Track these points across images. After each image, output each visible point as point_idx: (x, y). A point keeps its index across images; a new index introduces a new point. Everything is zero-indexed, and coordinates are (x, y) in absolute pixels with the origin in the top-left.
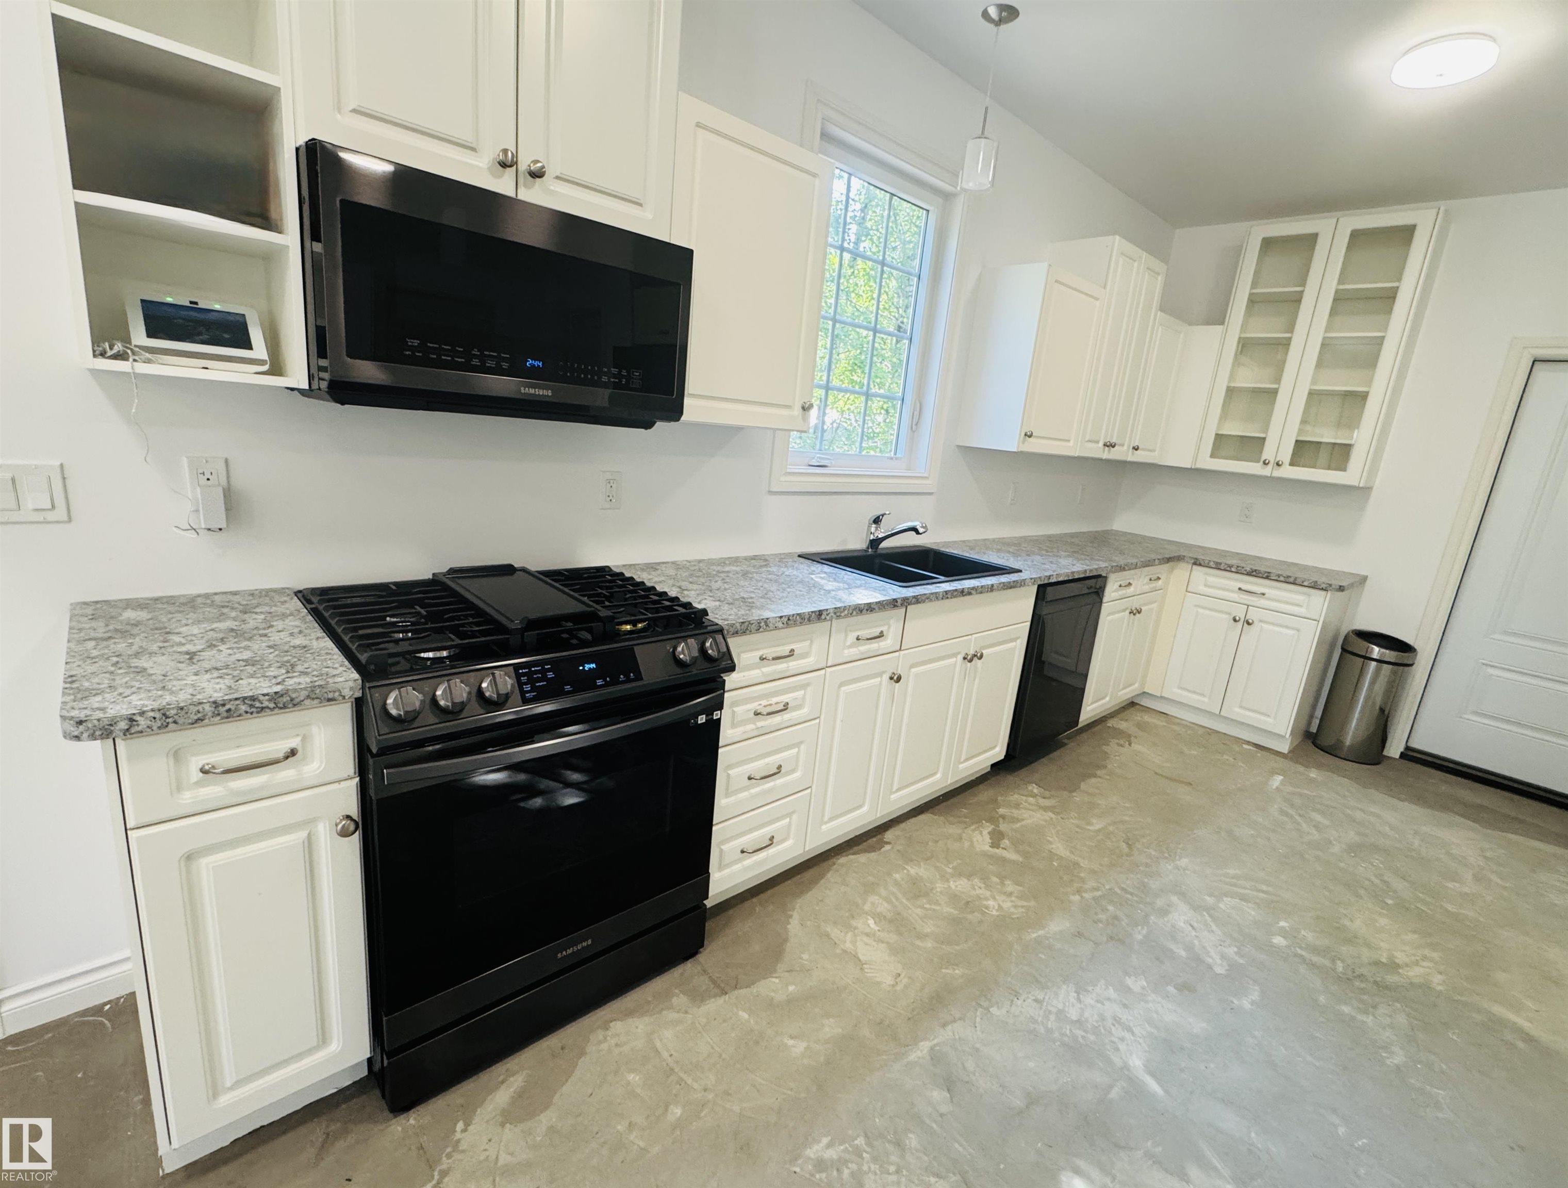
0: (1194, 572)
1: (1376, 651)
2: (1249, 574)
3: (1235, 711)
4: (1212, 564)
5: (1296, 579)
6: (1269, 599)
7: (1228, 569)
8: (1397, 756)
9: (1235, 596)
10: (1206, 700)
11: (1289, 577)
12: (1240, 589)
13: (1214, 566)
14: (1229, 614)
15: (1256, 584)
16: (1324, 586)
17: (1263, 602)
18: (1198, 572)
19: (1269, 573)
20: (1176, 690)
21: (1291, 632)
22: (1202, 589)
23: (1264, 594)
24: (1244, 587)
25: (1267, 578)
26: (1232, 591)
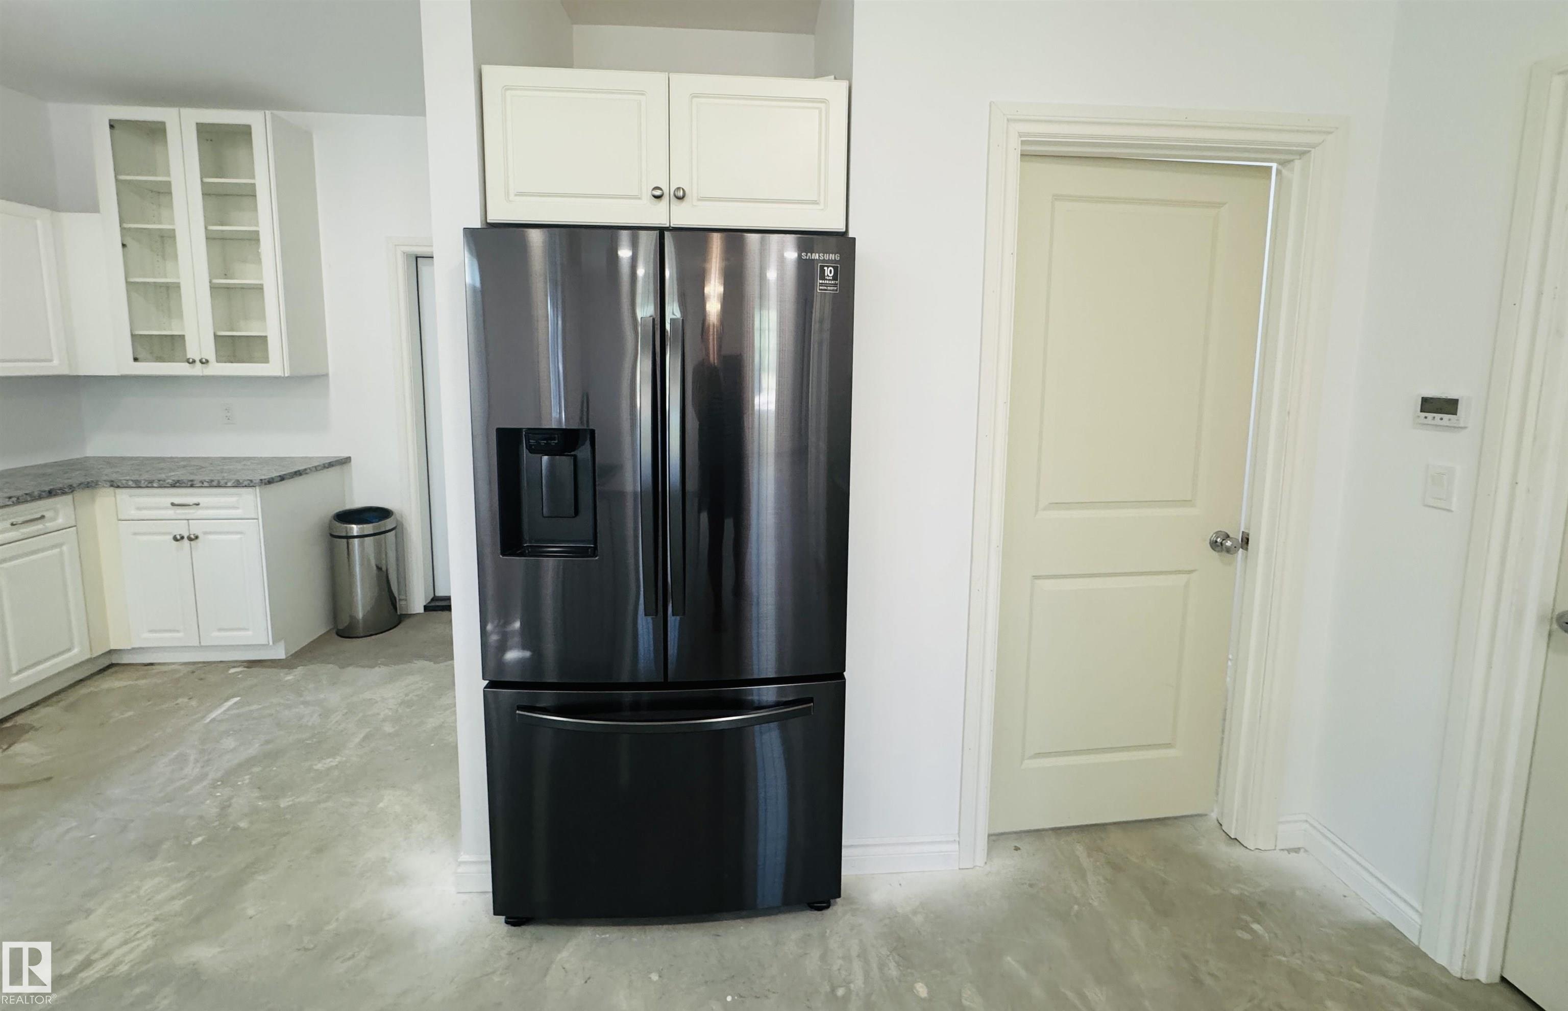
0: (118, 497)
1: (355, 529)
2: (173, 486)
3: (214, 637)
4: (130, 483)
5: (219, 482)
6: (207, 508)
7: (150, 485)
8: (422, 610)
9: (171, 513)
10: (180, 635)
11: (212, 481)
12: (173, 504)
13: (134, 485)
14: (169, 533)
15: (186, 495)
16: (246, 483)
17: (199, 513)
18: (123, 495)
19: (192, 481)
20: (147, 635)
21: (239, 536)
22: (134, 513)
23: (198, 504)
24: (177, 501)
25: (192, 486)
26: (166, 508)
